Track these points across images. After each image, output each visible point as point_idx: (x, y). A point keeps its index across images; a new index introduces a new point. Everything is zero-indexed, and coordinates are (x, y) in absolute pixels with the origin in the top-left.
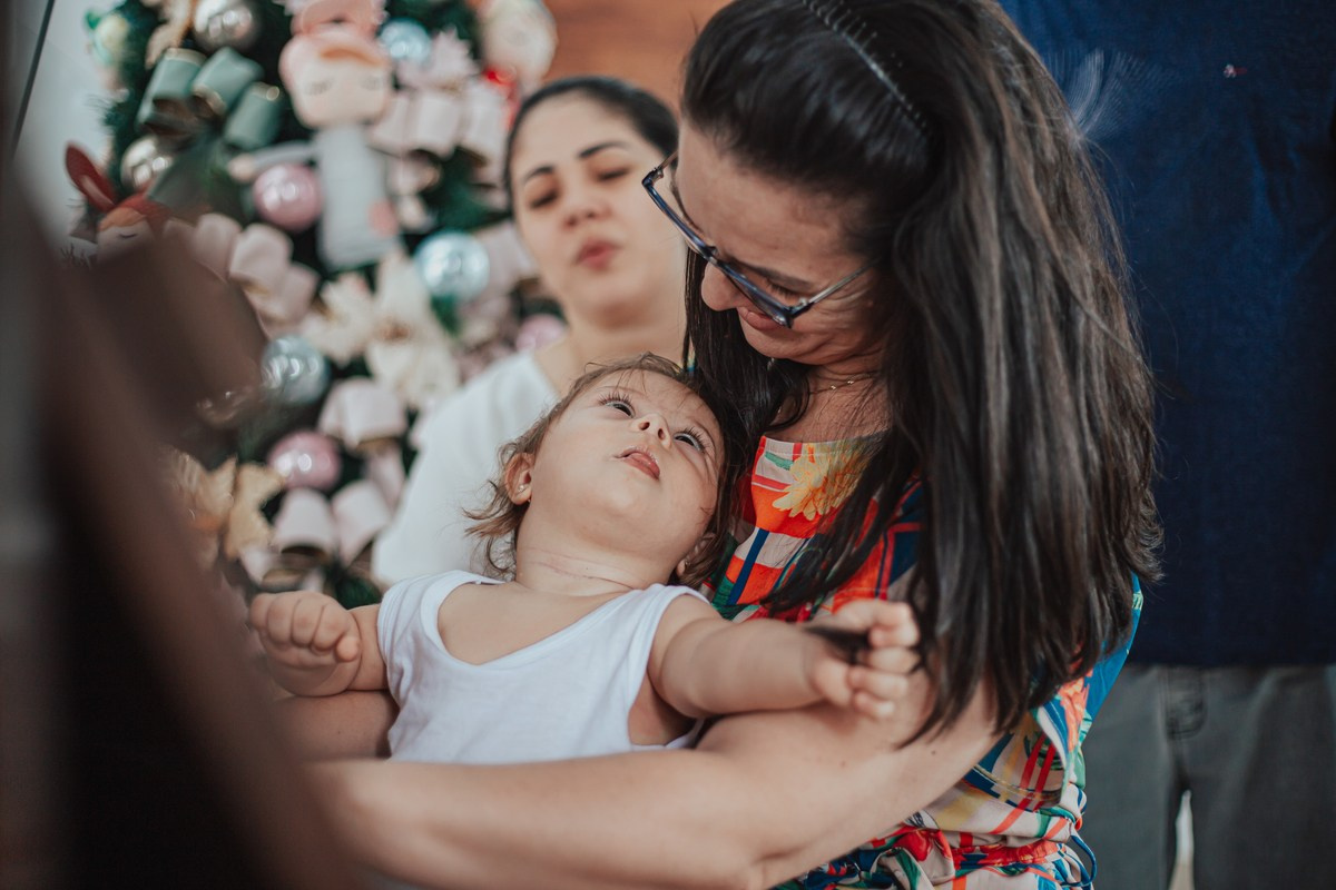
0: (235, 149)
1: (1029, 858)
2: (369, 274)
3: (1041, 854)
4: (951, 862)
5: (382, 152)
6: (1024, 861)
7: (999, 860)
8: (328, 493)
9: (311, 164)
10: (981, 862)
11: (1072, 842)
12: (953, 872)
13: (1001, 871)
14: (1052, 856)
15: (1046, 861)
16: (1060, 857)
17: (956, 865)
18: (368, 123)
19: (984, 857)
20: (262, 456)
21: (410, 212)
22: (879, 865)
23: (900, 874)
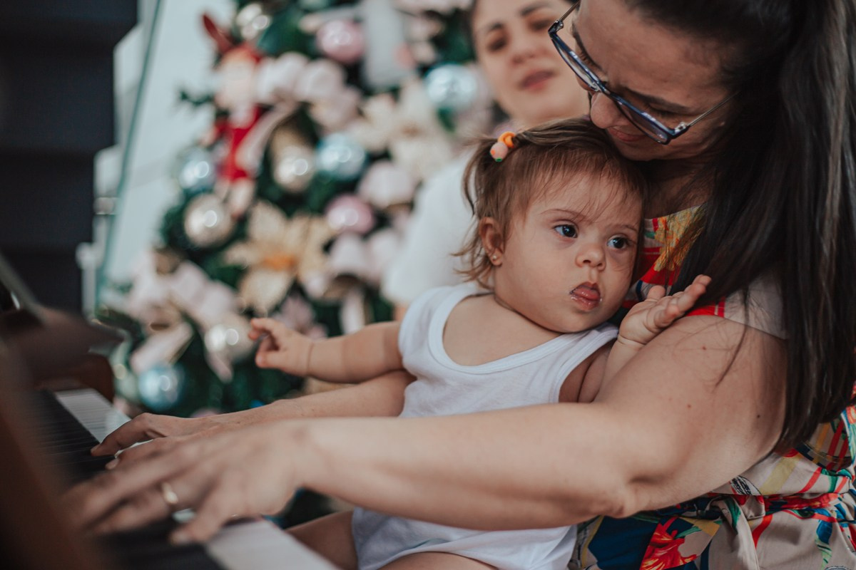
0: (308, 11)
1: (818, 504)
2: (395, 92)
3: (826, 501)
4: (763, 507)
5: (406, 13)
6: (815, 506)
7: (796, 506)
8: (366, 236)
9: (357, 22)
10: (783, 507)
11: (851, 492)
12: (764, 513)
13: (797, 513)
14: (834, 501)
15: (829, 505)
16: (839, 502)
17: (766, 509)
19: (785, 504)
20: (321, 210)
21: (426, 53)
22: (711, 506)
23: (726, 511)
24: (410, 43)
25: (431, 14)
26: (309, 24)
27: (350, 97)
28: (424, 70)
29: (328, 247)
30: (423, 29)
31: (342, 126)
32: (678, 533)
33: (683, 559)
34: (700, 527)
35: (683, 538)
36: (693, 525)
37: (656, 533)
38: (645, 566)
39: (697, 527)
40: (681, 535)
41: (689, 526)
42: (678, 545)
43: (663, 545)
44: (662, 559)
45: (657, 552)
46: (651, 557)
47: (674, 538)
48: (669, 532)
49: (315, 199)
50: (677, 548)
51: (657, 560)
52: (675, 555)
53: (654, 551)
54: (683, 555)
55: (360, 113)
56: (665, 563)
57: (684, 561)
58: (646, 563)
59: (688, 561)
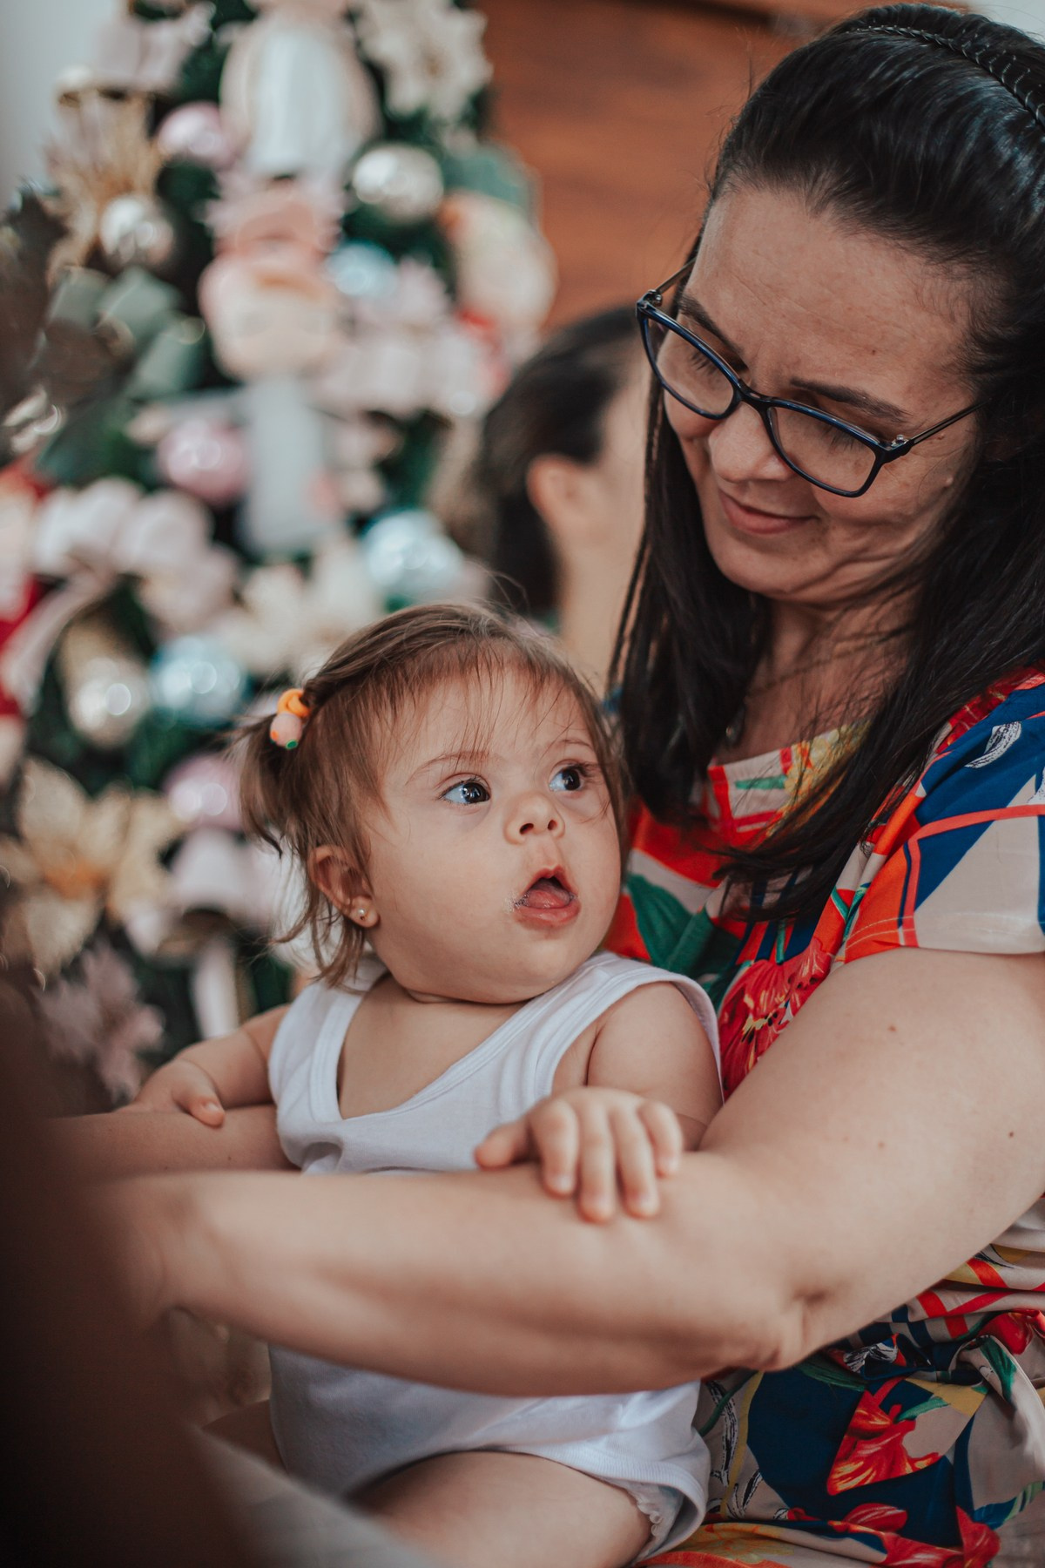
0: (141, 402)
2: (304, 563)
5: (331, 415)
9: (235, 427)
18: (310, 372)
21: (365, 490)
22: (959, 1362)
23: (987, 1371)
24: (334, 470)
25: (378, 417)
26: (146, 426)
27: (216, 569)
28: (360, 524)
29: (169, 856)
30: (362, 445)
31: (202, 624)
32: (903, 1411)
33: (912, 1461)
34: (946, 1400)
35: (912, 1420)
36: (931, 1394)
37: (861, 1411)
38: (836, 1476)
39: (940, 1399)
40: (908, 1414)
41: (925, 1396)
42: (903, 1435)
43: (874, 1435)
44: (869, 1461)
45: (861, 1449)
46: (848, 1457)
47: (895, 1420)
48: (885, 1408)
49: (145, 763)
50: (900, 1439)
51: (862, 1463)
52: (895, 1453)
53: (854, 1447)
54: (912, 1453)
55: (236, 599)
56: (878, 1469)
57: (913, 1467)
58: (840, 1469)
59: (921, 1465)
